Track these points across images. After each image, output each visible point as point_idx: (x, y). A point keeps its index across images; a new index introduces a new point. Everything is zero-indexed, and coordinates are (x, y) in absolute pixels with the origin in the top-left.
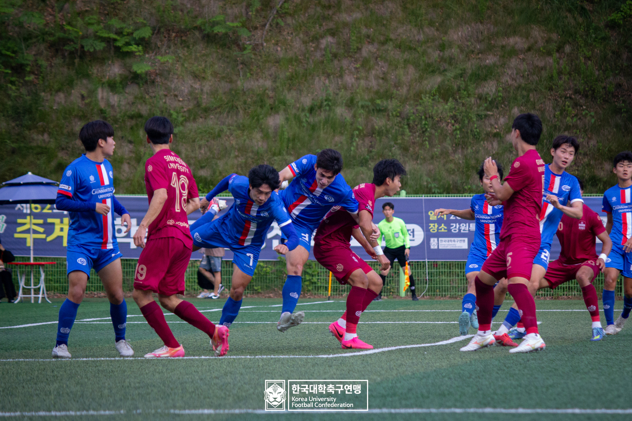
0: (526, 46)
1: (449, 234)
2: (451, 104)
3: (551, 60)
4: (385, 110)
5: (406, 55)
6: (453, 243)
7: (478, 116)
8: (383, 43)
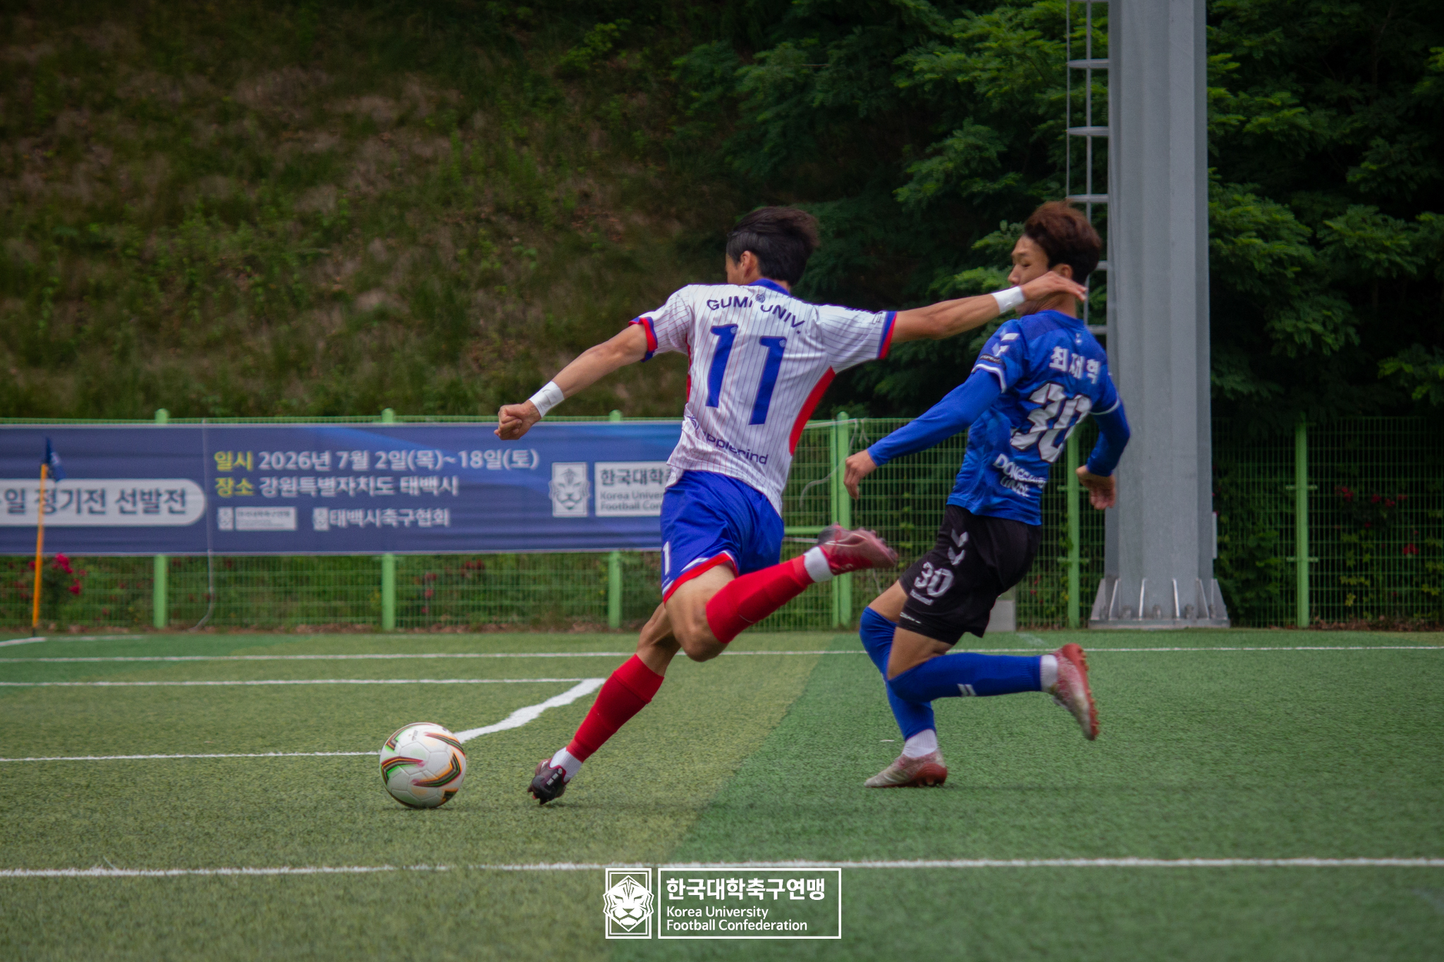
0: (394, 115)
1: (257, 500)
2: (244, 231)
3: (444, 143)
4: (108, 245)
5: (151, 134)
6: (265, 518)
7: (302, 257)
8: (100, 108)
